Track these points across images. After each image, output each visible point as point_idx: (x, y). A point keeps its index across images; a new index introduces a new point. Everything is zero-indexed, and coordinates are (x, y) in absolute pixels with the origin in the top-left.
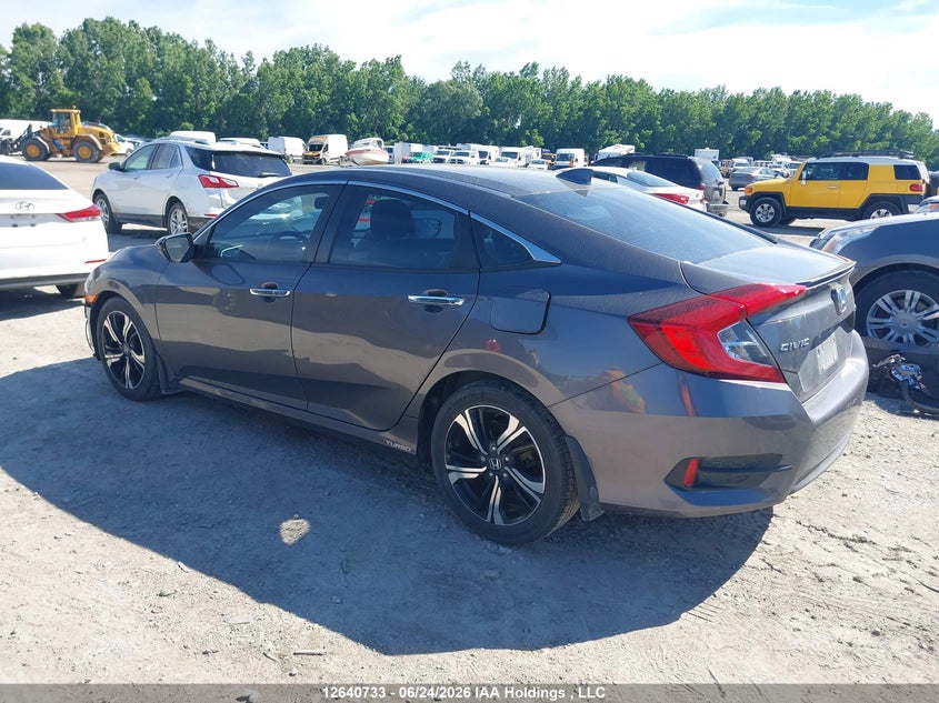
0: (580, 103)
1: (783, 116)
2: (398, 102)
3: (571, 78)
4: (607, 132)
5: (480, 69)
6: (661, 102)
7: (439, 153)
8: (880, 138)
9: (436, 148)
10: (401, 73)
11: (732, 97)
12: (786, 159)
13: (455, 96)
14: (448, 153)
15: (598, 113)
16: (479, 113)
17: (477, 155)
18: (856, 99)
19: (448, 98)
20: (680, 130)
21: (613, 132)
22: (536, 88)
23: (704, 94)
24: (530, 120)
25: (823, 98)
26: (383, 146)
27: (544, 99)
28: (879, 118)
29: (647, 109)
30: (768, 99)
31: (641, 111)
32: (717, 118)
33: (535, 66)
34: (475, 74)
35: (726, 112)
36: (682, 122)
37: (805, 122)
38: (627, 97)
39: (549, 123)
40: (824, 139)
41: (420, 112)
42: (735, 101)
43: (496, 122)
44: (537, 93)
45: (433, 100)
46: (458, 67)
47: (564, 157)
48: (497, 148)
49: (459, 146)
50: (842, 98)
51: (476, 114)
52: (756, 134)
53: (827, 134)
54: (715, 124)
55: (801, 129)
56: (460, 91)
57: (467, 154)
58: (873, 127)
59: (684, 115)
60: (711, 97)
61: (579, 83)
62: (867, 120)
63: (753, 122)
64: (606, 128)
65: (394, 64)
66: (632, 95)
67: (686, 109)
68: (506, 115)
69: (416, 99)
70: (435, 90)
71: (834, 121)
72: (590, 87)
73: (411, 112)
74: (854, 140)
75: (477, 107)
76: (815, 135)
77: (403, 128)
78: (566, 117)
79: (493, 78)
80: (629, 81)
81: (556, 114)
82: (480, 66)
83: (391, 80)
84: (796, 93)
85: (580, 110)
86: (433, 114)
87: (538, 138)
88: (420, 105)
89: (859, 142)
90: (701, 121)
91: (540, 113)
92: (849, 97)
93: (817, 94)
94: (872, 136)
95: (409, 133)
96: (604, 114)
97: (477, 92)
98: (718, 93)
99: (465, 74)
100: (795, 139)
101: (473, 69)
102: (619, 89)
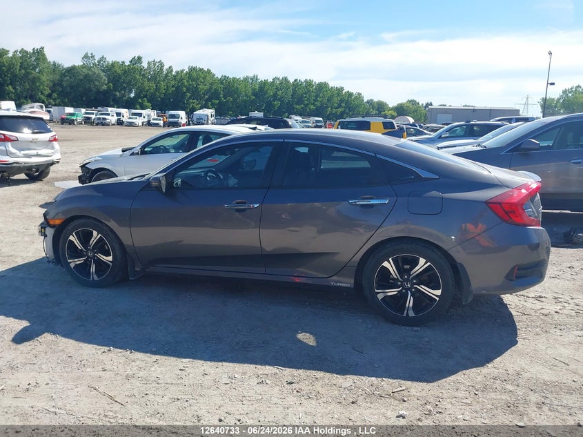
0: (173, 82)
1: (290, 94)
2: (44, 78)
3: (166, 67)
4: (191, 101)
5: (103, 58)
6: (222, 83)
7: (86, 113)
8: (339, 106)
9: (83, 110)
10: (45, 59)
11: (262, 81)
12: (299, 118)
13: (87, 76)
14: (93, 114)
15: (185, 89)
16: (105, 87)
17: (115, 115)
18: (326, 84)
19: (82, 77)
20: (235, 100)
21: (195, 101)
22: (143, 73)
23: (246, 79)
24: (141, 92)
25: (309, 83)
26: (44, 109)
27: (149, 80)
28: (338, 96)
29: (214, 87)
30: (281, 84)
31: (211, 88)
32: (255, 94)
33: (140, 58)
34: (99, 62)
35: (260, 91)
36: (235, 96)
37: (302, 97)
38: (202, 80)
39: (153, 94)
40: (312, 107)
41: (61, 85)
42: (264, 83)
43: (118, 93)
44: (144, 75)
45: (70, 78)
46: (86, 57)
47: (173, 116)
48: (127, 110)
49: (99, 108)
50: (319, 84)
51: (103, 88)
52: (277, 103)
53: (313, 104)
54: (254, 97)
55: (300, 101)
56: (90, 73)
57: (109, 114)
58: (336, 100)
59: (236, 91)
60: (250, 81)
61: (172, 70)
62: (332, 96)
63: (275, 95)
64: (190, 98)
65: (39, 53)
66: (204, 78)
67: (237, 88)
68: (124, 89)
69: (57, 77)
70: (72, 70)
71: (317, 96)
72: (177, 72)
73: (54, 85)
74: (327, 107)
75: (104, 84)
76: (308, 104)
77: (49, 96)
78: (164, 91)
79: (113, 64)
80: (201, 70)
81: (157, 89)
82: (103, 57)
83: (38, 64)
84: (296, 80)
85: (173, 87)
86: (72, 87)
87: (147, 104)
88: (61, 81)
89: (330, 108)
90: (246, 95)
91: (147, 88)
92: (323, 83)
93: (306, 81)
94: (336, 105)
95: (54, 100)
96: (188, 90)
97: (102, 74)
98: (255, 78)
99: (91, 61)
100: (298, 107)
101: (97, 58)
102: (196, 75)
